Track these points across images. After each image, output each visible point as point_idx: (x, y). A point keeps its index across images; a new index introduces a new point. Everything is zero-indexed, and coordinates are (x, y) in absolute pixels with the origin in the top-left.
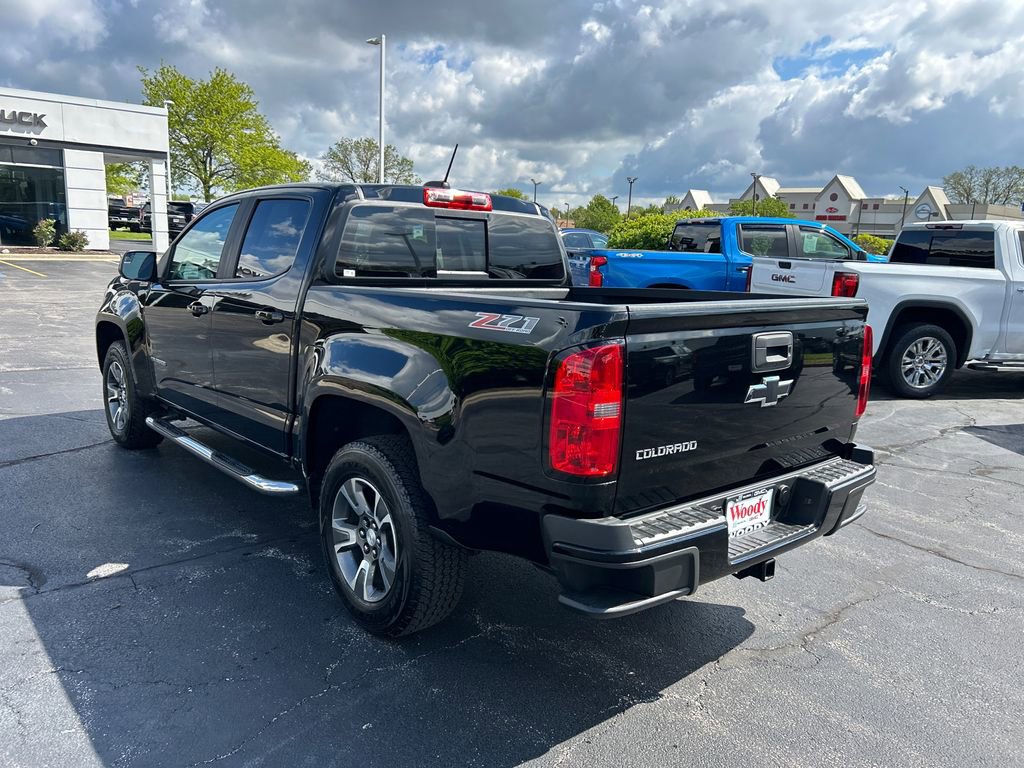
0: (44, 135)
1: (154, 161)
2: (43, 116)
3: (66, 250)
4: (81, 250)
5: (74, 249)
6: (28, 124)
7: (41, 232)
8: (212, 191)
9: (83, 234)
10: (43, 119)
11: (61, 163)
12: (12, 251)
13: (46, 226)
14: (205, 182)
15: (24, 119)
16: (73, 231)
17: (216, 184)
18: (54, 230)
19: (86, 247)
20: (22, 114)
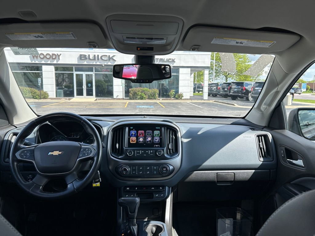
0: (175, 65)
1: (205, 69)
2: (175, 59)
3: (177, 99)
4: (181, 99)
5: (179, 98)
6: (171, 62)
7: (171, 94)
8: (228, 79)
9: (182, 94)
10: (175, 60)
11: (179, 73)
12: (163, 99)
13: (172, 92)
14: (226, 76)
15: (170, 61)
16: (180, 93)
17: (230, 77)
18: (174, 93)
19: (183, 98)
20: (169, 59)
